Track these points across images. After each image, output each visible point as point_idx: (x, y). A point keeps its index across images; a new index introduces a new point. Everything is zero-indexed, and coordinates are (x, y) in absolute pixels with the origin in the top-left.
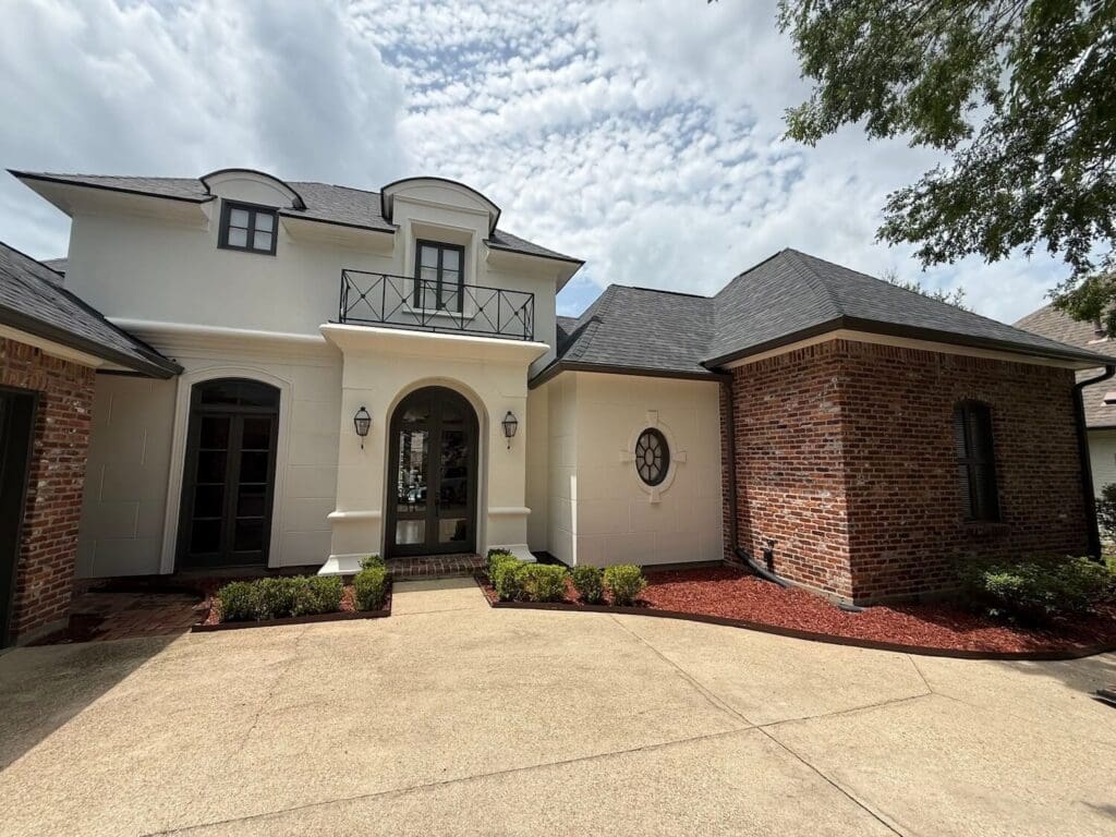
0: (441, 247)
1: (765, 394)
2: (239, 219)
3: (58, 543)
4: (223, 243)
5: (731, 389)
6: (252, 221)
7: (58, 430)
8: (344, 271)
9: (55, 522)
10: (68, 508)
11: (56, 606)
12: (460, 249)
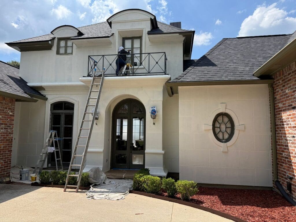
0: (132, 38)
1: (286, 89)
2: (62, 43)
3: (5, 154)
4: (58, 53)
5: (273, 88)
6: (66, 44)
7: (3, 119)
8: (89, 56)
9: (4, 147)
10: (8, 143)
11: (5, 173)
12: (140, 38)
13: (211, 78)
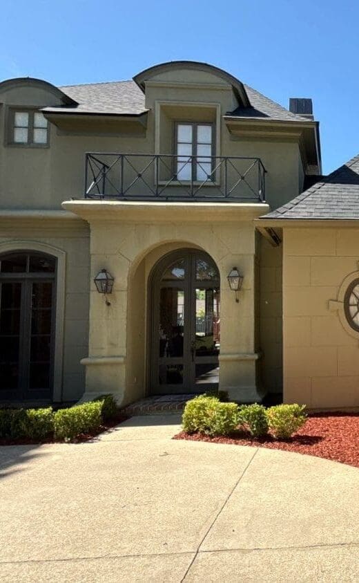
0: (194, 123)
4: (10, 141)
8: (87, 155)
12: (211, 123)
13: (341, 215)
